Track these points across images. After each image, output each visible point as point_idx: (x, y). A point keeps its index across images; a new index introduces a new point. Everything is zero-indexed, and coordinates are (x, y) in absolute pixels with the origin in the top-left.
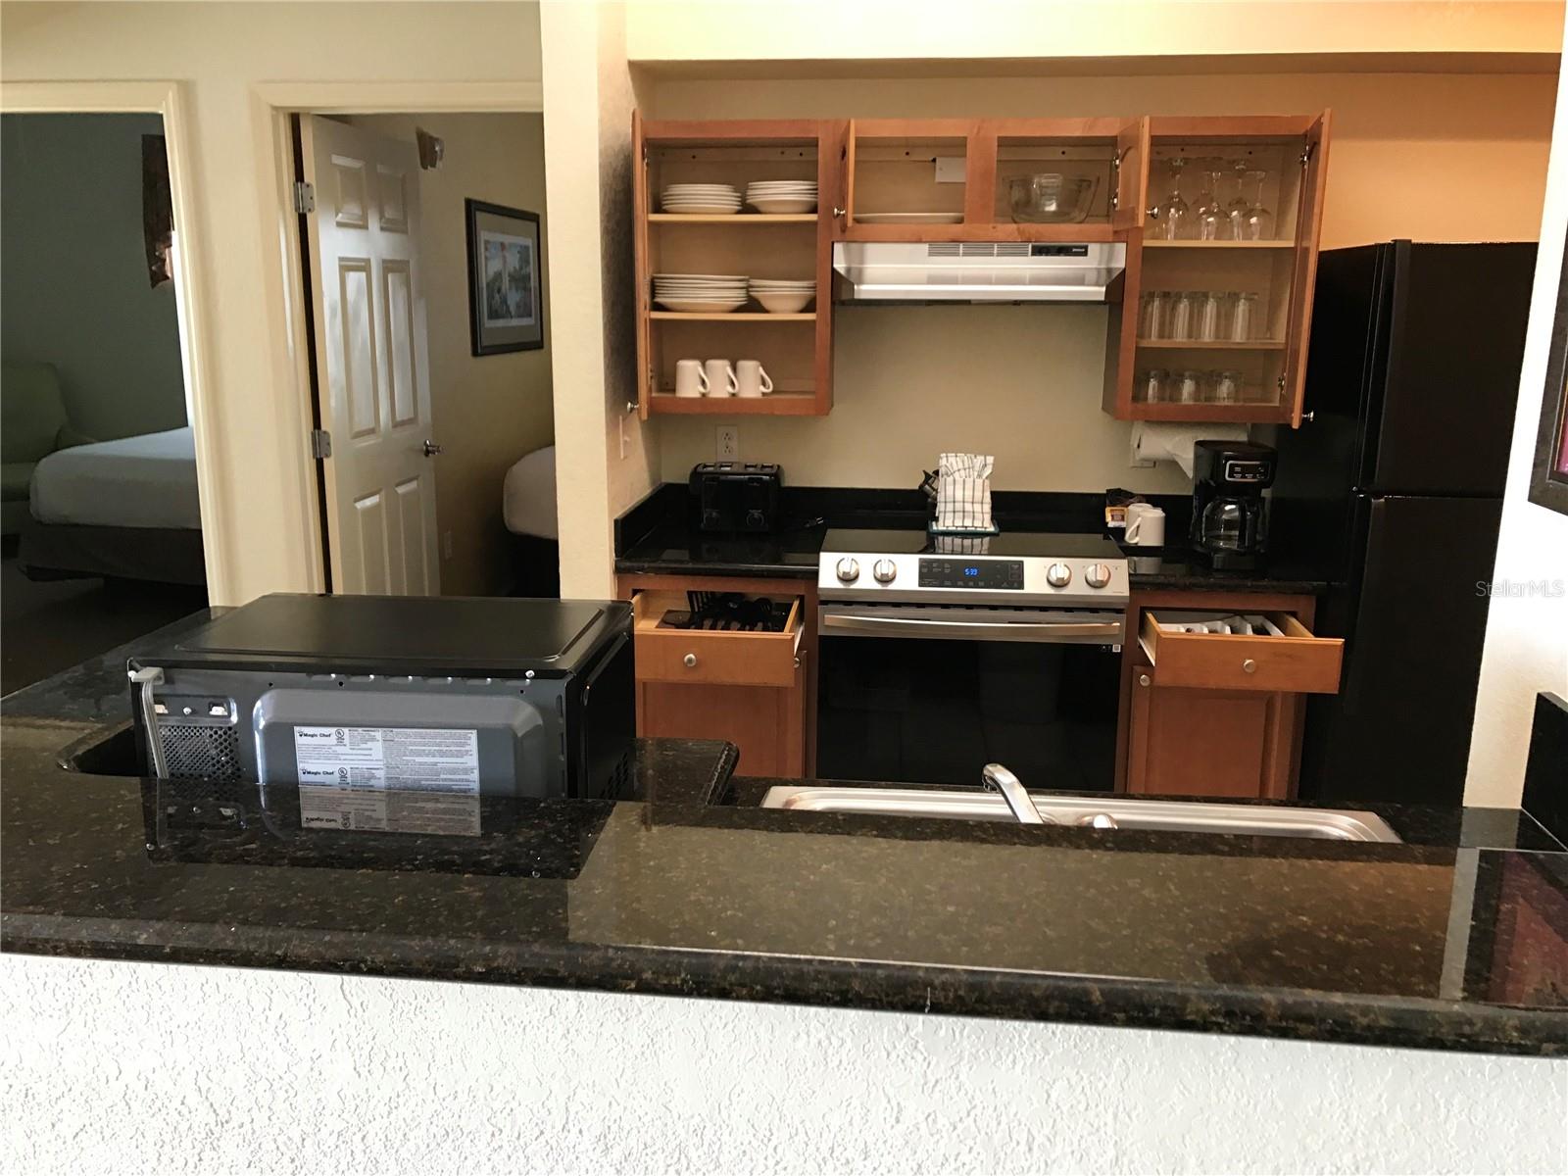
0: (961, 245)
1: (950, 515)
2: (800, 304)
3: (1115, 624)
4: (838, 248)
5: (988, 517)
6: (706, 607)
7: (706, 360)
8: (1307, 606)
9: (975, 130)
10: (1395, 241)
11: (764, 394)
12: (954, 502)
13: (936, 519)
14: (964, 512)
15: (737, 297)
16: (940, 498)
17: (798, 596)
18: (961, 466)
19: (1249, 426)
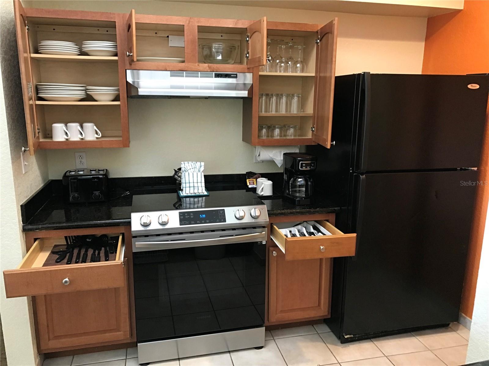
0: (185, 72)
1: (188, 189)
2: (112, 98)
3: (263, 233)
4: (128, 72)
5: (204, 188)
6: (74, 241)
7: (67, 123)
8: (333, 217)
9: (188, 22)
10: (364, 72)
11: (97, 138)
12: (189, 183)
13: (182, 190)
14: (194, 187)
15: (80, 94)
16: (183, 181)
17: (121, 233)
18: (191, 167)
19: (299, 146)
